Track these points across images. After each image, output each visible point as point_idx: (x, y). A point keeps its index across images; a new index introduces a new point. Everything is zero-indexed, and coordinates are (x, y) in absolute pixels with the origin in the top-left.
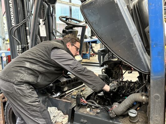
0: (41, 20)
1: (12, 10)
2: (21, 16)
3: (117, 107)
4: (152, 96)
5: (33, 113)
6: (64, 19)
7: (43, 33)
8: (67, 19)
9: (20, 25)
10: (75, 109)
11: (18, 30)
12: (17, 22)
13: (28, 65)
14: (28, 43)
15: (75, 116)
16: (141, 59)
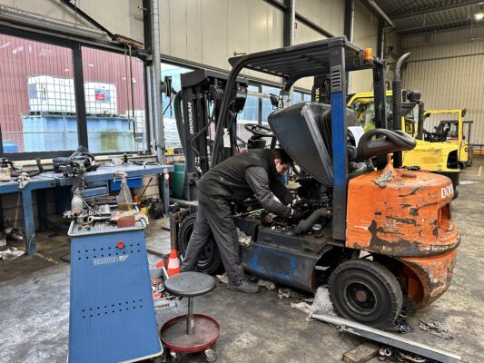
0: (226, 130)
1: (190, 116)
2: (200, 124)
3: (304, 224)
4: (335, 209)
5: (222, 228)
6: (250, 128)
7: (227, 144)
8: (254, 128)
9: (199, 133)
10: (259, 227)
11: (197, 140)
12: (196, 130)
13: (222, 179)
14: (207, 155)
15: (259, 235)
16: (325, 171)
